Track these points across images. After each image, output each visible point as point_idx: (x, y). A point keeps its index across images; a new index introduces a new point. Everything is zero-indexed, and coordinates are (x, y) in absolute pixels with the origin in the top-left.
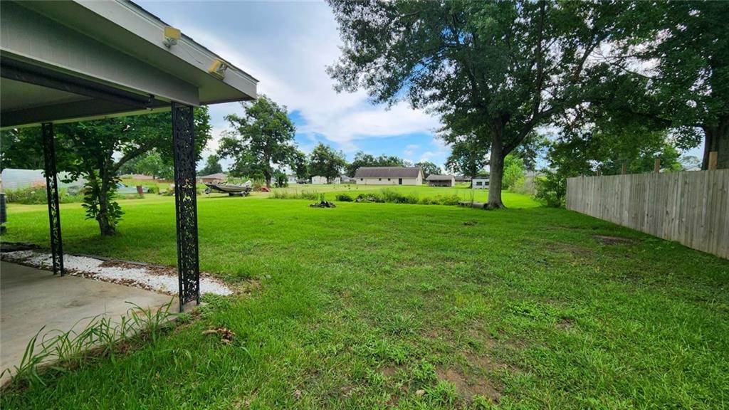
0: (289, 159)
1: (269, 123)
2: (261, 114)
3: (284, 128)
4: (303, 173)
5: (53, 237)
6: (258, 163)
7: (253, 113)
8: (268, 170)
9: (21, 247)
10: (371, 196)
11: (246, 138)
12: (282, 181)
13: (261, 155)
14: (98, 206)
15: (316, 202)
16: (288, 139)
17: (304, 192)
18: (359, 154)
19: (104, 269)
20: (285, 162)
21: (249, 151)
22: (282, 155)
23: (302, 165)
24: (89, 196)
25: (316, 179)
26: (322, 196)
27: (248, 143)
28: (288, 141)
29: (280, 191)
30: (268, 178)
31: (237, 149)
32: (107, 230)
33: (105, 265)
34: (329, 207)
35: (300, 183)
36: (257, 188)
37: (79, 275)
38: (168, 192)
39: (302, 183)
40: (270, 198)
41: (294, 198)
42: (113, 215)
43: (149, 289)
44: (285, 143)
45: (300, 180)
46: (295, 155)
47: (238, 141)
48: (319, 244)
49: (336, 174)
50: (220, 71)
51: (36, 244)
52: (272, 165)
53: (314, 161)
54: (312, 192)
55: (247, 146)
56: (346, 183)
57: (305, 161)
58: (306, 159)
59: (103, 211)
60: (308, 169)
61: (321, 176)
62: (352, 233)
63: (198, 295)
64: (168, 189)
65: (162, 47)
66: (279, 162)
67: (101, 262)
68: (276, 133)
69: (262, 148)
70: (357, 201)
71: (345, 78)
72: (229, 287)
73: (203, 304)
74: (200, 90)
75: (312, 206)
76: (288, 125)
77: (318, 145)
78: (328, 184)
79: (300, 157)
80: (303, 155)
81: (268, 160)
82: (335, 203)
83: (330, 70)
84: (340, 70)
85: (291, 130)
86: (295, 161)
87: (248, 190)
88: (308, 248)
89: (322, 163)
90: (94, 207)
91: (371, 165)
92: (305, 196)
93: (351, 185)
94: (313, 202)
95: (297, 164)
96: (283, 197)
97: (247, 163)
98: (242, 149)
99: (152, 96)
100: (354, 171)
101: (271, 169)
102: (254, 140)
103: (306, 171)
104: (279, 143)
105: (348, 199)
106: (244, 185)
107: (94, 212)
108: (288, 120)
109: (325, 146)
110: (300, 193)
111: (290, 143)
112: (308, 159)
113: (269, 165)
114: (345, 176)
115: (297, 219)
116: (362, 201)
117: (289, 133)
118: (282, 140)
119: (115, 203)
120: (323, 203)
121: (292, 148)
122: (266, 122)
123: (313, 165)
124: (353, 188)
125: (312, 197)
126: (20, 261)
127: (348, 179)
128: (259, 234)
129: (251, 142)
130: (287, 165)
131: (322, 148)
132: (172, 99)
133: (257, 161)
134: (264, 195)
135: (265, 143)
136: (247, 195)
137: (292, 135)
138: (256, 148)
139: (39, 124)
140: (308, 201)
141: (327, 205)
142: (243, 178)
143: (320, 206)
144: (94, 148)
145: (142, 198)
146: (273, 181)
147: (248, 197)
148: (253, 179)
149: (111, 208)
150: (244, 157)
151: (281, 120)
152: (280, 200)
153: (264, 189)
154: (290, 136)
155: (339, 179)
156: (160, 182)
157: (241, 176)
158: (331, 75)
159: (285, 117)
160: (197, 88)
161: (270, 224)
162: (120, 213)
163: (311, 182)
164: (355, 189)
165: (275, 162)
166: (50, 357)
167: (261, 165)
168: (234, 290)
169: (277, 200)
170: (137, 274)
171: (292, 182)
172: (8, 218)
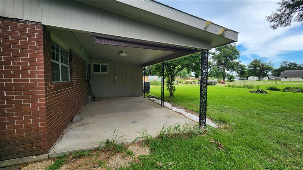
0: (236, 68)
1: (226, 53)
2: (222, 49)
3: (234, 54)
4: (243, 74)
5: (162, 95)
6: (220, 71)
7: (218, 49)
8: (224, 74)
9: (153, 97)
10: (296, 88)
11: (214, 61)
12: (231, 79)
13: (221, 67)
14: (170, 87)
15: (254, 90)
16: (236, 59)
17: (245, 85)
18: (284, 63)
19: (172, 107)
20: (234, 70)
21: (216, 66)
22: (232, 67)
23: (243, 71)
24: (168, 84)
25: (251, 78)
26: (258, 87)
27: (215, 62)
28: (236, 60)
29: (231, 84)
30: (224, 78)
31: (210, 65)
32: (171, 94)
33: (172, 106)
34: (263, 93)
35: (241, 80)
36: (219, 82)
37: (167, 108)
38: (186, 83)
39: (242, 80)
40: (226, 87)
41: (239, 87)
42: (173, 90)
43: (187, 117)
44: (234, 61)
45: (241, 79)
46: (239, 66)
47: (211, 62)
48: (262, 113)
49: (265, 75)
50: (223, 33)
51: (156, 97)
52: (226, 71)
53: (251, 68)
54: (250, 85)
55: (215, 64)
56: (273, 80)
57: (245, 69)
58: (246, 68)
59: (171, 88)
60: (247, 73)
61: (255, 76)
62: (286, 110)
63: (205, 124)
64: (185, 82)
65: (203, 29)
66: (230, 70)
67: (171, 105)
68: (229, 57)
69: (222, 64)
70: (284, 91)
71: (280, 19)
72: (215, 124)
73: (207, 129)
74: (212, 43)
75: (250, 92)
76: (236, 52)
77: (253, 60)
78: (259, 80)
79: (242, 67)
80: (244, 66)
81: (224, 70)
82: (267, 91)
83: (270, 18)
84: (277, 16)
85: (238, 54)
86: (239, 69)
87: (215, 83)
88: (254, 114)
89: (255, 70)
90: (169, 87)
91: (295, 69)
92: (245, 87)
93: (277, 81)
94: (252, 90)
95: (240, 71)
96: (233, 87)
97: (215, 71)
98: (212, 65)
99: (196, 49)
100: (280, 73)
101: (226, 73)
102: (218, 61)
103: (245, 74)
104: (231, 61)
105: (277, 90)
106: (213, 81)
107: (169, 89)
108: (236, 50)
109: (258, 60)
110: (242, 85)
111: (237, 61)
112: (247, 68)
113: (225, 72)
114: (271, 76)
115: (244, 98)
116: (289, 91)
117: (236, 56)
118: (232, 60)
119: (174, 86)
120: (258, 91)
121: (238, 63)
122: (225, 53)
123: (249, 71)
124: (279, 83)
125: (250, 87)
126: (153, 101)
127: (274, 78)
128: (225, 103)
129: (217, 62)
130: (235, 71)
131: (256, 61)
132: (202, 48)
133: (219, 70)
134: (222, 85)
135: (224, 62)
136: (215, 85)
137: (238, 57)
138: (219, 64)
139: (161, 63)
140: (248, 89)
141: (262, 92)
142: (213, 78)
143: (257, 92)
144: (170, 69)
145: (178, 85)
146: (226, 79)
147: (215, 86)
148: (217, 78)
149: (173, 87)
150: (213, 69)
151: (232, 50)
152: (231, 88)
153: (223, 82)
154: (237, 57)
155: (267, 78)
156: (182, 79)
157: (212, 77)
158: (270, 20)
159: (235, 48)
160: (211, 42)
161: (229, 99)
162: (175, 89)
163: (247, 79)
164: (281, 84)
165: (228, 70)
166: (167, 132)
167: (221, 72)
168: (218, 126)
169: (229, 88)
170: (182, 111)
171: (236, 79)
172: (150, 89)
